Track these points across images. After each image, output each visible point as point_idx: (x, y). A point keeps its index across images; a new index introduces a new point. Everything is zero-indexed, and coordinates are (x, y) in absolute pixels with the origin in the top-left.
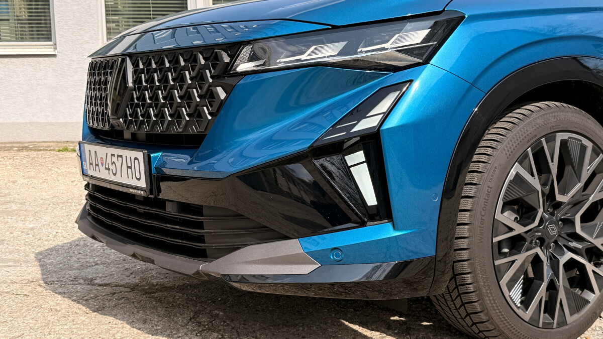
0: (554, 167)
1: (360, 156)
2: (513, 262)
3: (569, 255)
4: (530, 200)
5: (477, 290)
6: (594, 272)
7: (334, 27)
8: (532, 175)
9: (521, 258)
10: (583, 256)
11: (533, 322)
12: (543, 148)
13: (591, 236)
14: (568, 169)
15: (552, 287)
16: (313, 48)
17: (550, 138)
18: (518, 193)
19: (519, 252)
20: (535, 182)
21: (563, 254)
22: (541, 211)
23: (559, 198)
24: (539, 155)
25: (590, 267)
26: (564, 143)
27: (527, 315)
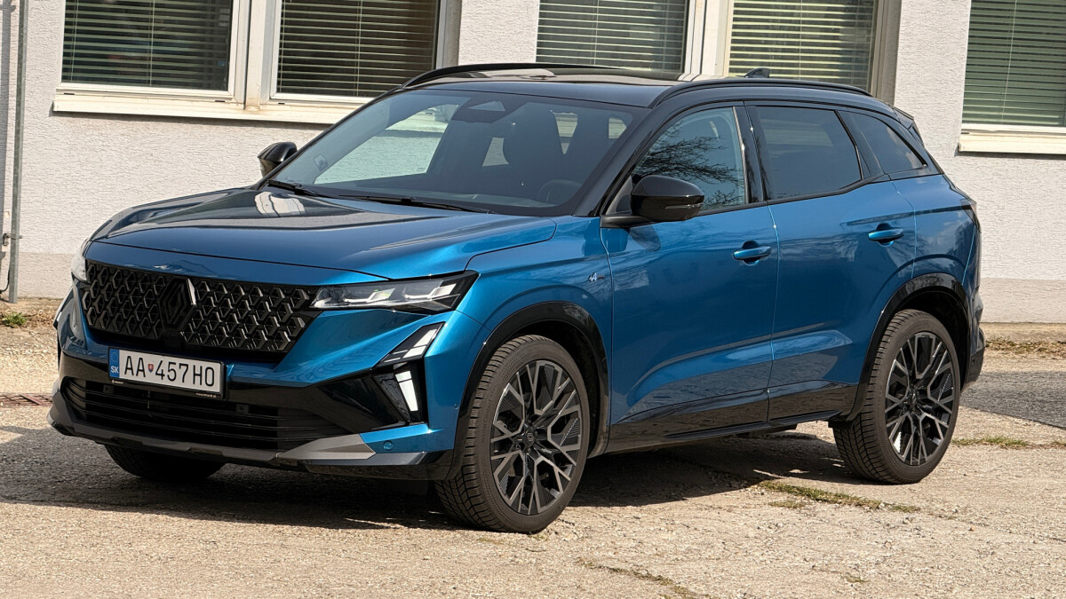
0: (534, 387)
1: (407, 375)
2: (503, 459)
3: (542, 458)
4: (517, 413)
5: (478, 478)
6: (560, 474)
7: (391, 280)
8: (519, 393)
9: (508, 457)
10: (551, 460)
11: (514, 507)
12: (527, 373)
13: (559, 444)
14: (544, 389)
15: (528, 482)
16: (374, 294)
17: (533, 365)
18: (509, 407)
19: (507, 452)
20: (520, 398)
21: (537, 457)
22: (523, 421)
23: (537, 412)
24: (524, 378)
25: (557, 470)
26: (542, 369)
27: (510, 501)
